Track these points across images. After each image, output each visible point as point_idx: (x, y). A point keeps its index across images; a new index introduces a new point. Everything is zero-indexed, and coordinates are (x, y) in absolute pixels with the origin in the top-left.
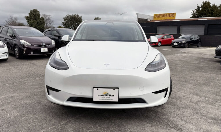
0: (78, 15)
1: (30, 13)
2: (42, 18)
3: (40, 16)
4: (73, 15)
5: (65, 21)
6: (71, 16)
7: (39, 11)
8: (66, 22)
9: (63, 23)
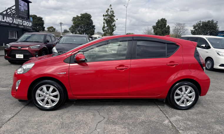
0: (213, 21)
1: (158, 22)
2: (168, 26)
3: (166, 25)
4: (207, 21)
5: (194, 29)
6: (203, 23)
7: (166, 20)
8: (196, 30)
9: (192, 31)
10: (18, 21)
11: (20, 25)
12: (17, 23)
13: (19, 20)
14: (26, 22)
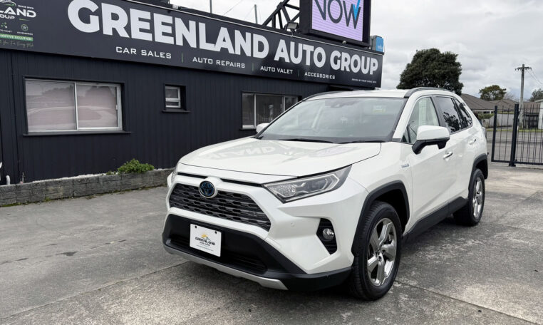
10: (304, 52)
11: (313, 68)
12: (297, 61)
13: (309, 48)
14: (345, 55)
